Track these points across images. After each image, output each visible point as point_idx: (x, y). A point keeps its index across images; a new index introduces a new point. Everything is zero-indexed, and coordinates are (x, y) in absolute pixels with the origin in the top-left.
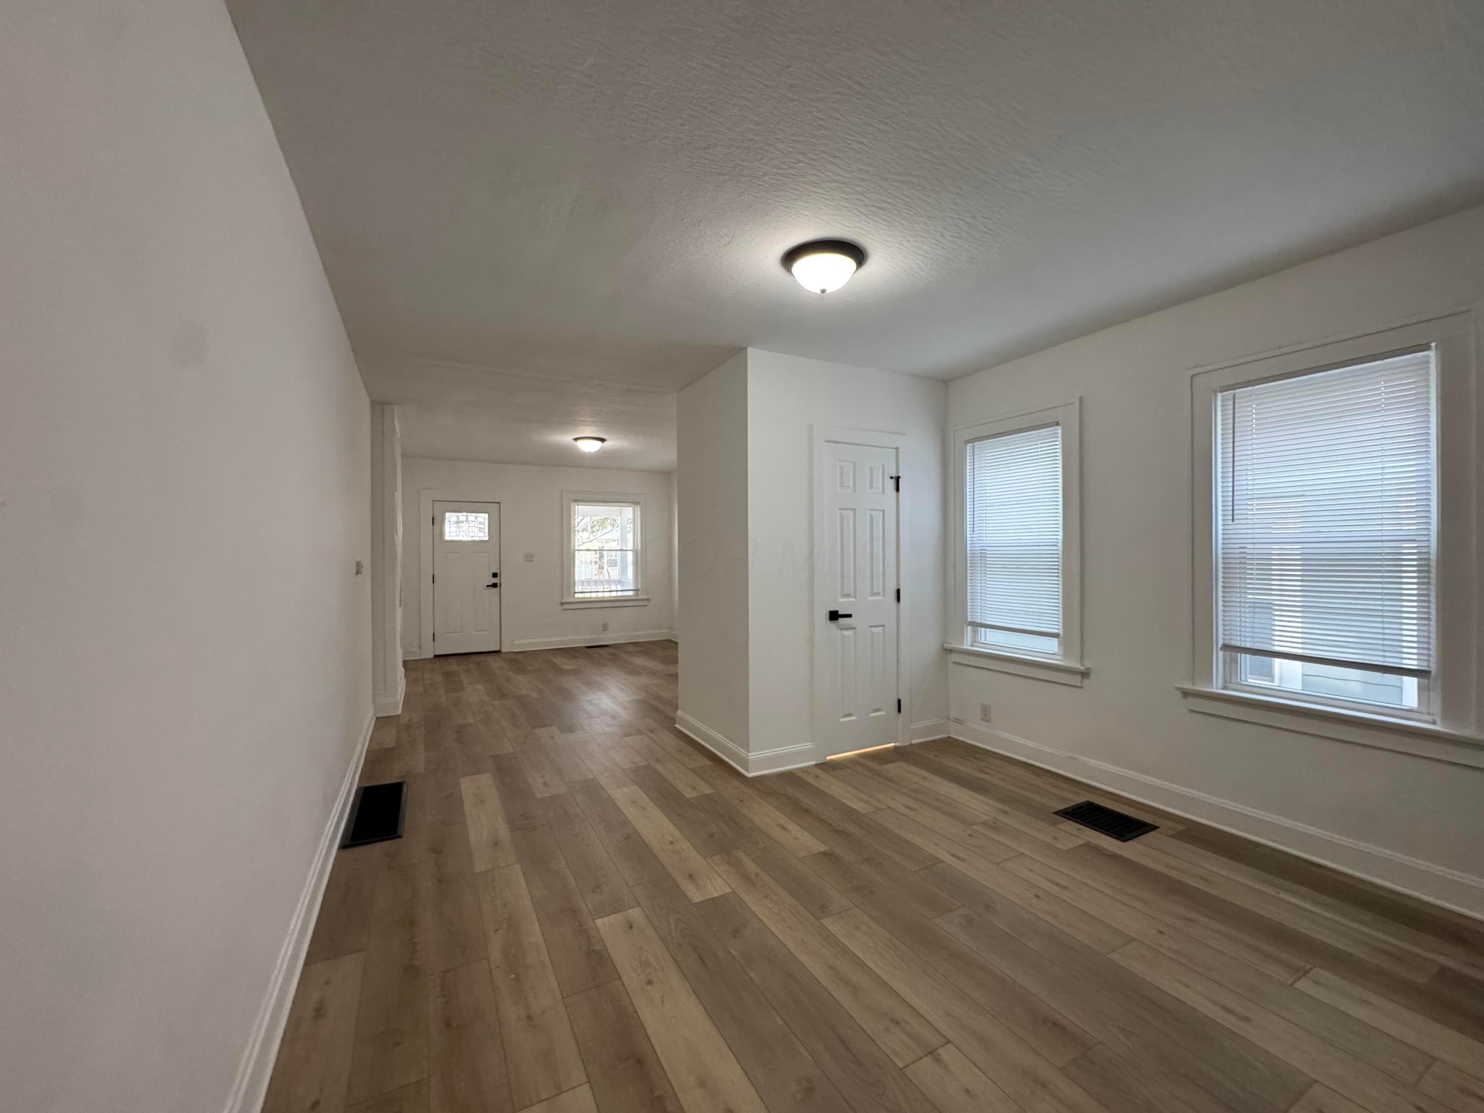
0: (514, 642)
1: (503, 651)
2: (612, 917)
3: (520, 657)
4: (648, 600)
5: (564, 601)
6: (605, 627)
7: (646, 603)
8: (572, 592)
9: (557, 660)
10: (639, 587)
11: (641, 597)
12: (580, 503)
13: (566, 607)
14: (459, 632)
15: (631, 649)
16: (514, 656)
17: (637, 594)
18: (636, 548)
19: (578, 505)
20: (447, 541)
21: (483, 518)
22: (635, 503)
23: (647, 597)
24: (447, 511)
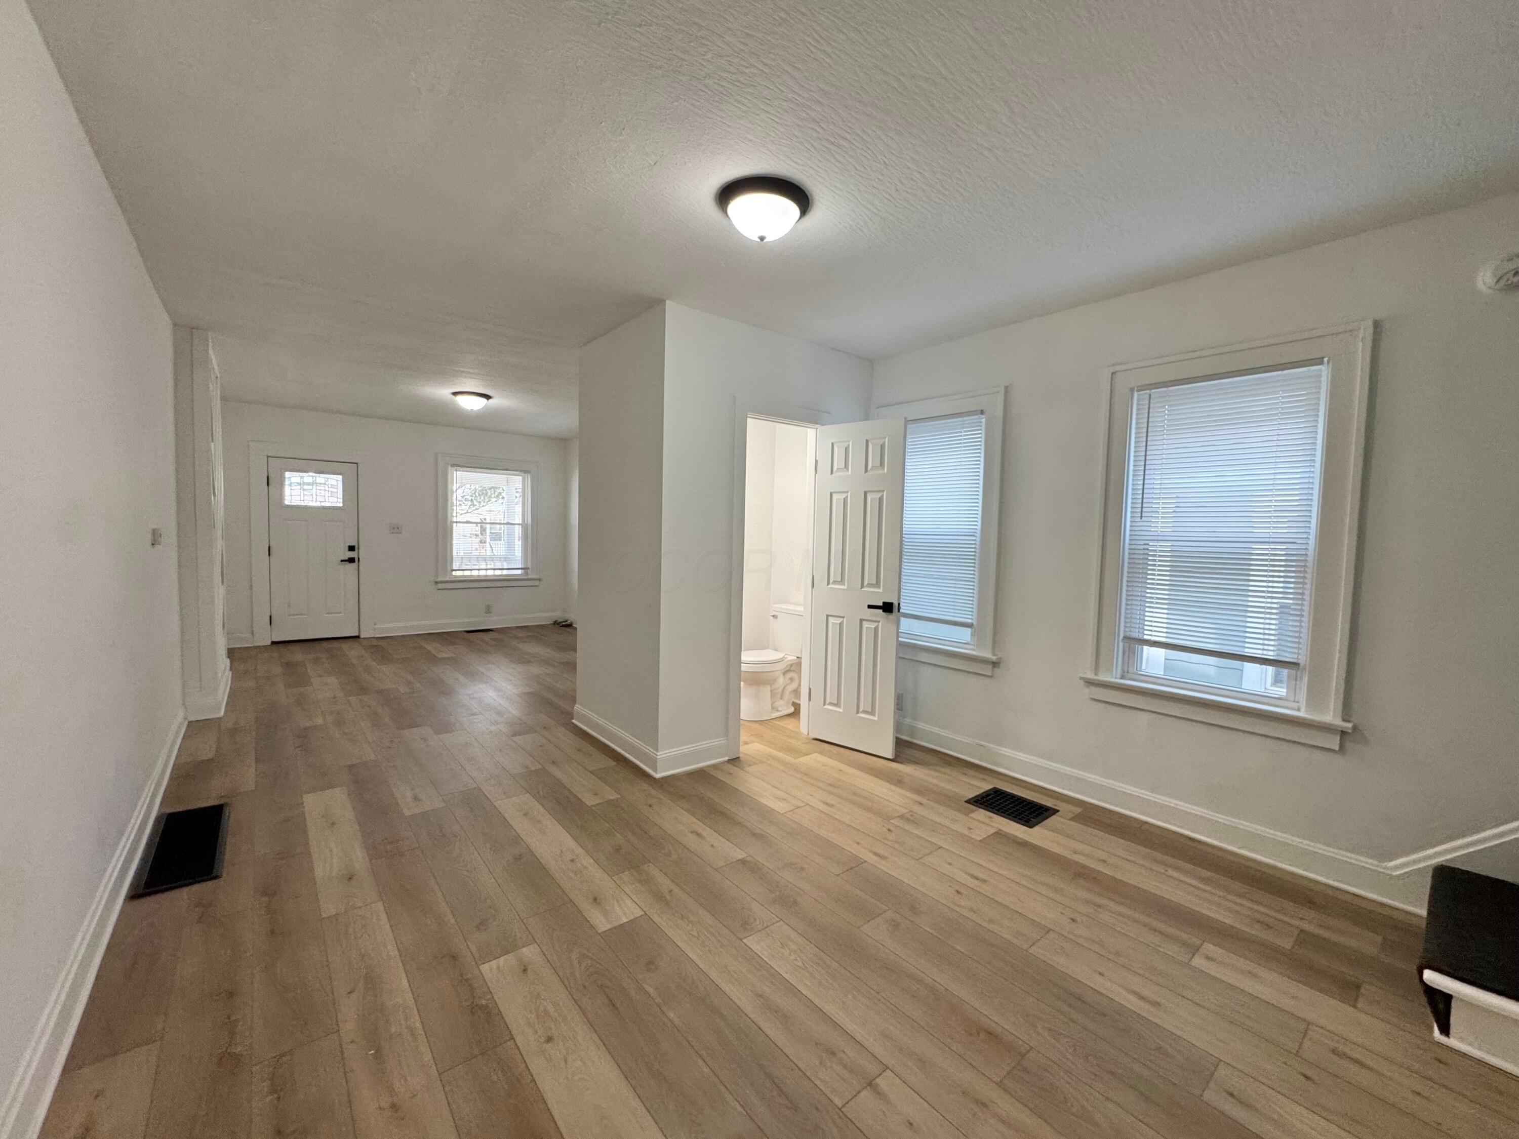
0: (376, 626)
1: (362, 637)
2: (502, 960)
3: (382, 643)
4: (539, 580)
5: (439, 579)
6: (488, 610)
7: (537, 583)
8: (449, 568)
9: (430, 647)
10: (529, 565)
11: (530, 577)
12: (459, 468)
13: (440, 586)
14: (304, 614)
15: (521, 634)
16: (375, 643)
17: (527, 574)
18: (526, 522)
19: (456, 471)
20: (288, 506)
21: (336, 481)
22: (526, 472)
23: (538, 577)
24: (287, 470)
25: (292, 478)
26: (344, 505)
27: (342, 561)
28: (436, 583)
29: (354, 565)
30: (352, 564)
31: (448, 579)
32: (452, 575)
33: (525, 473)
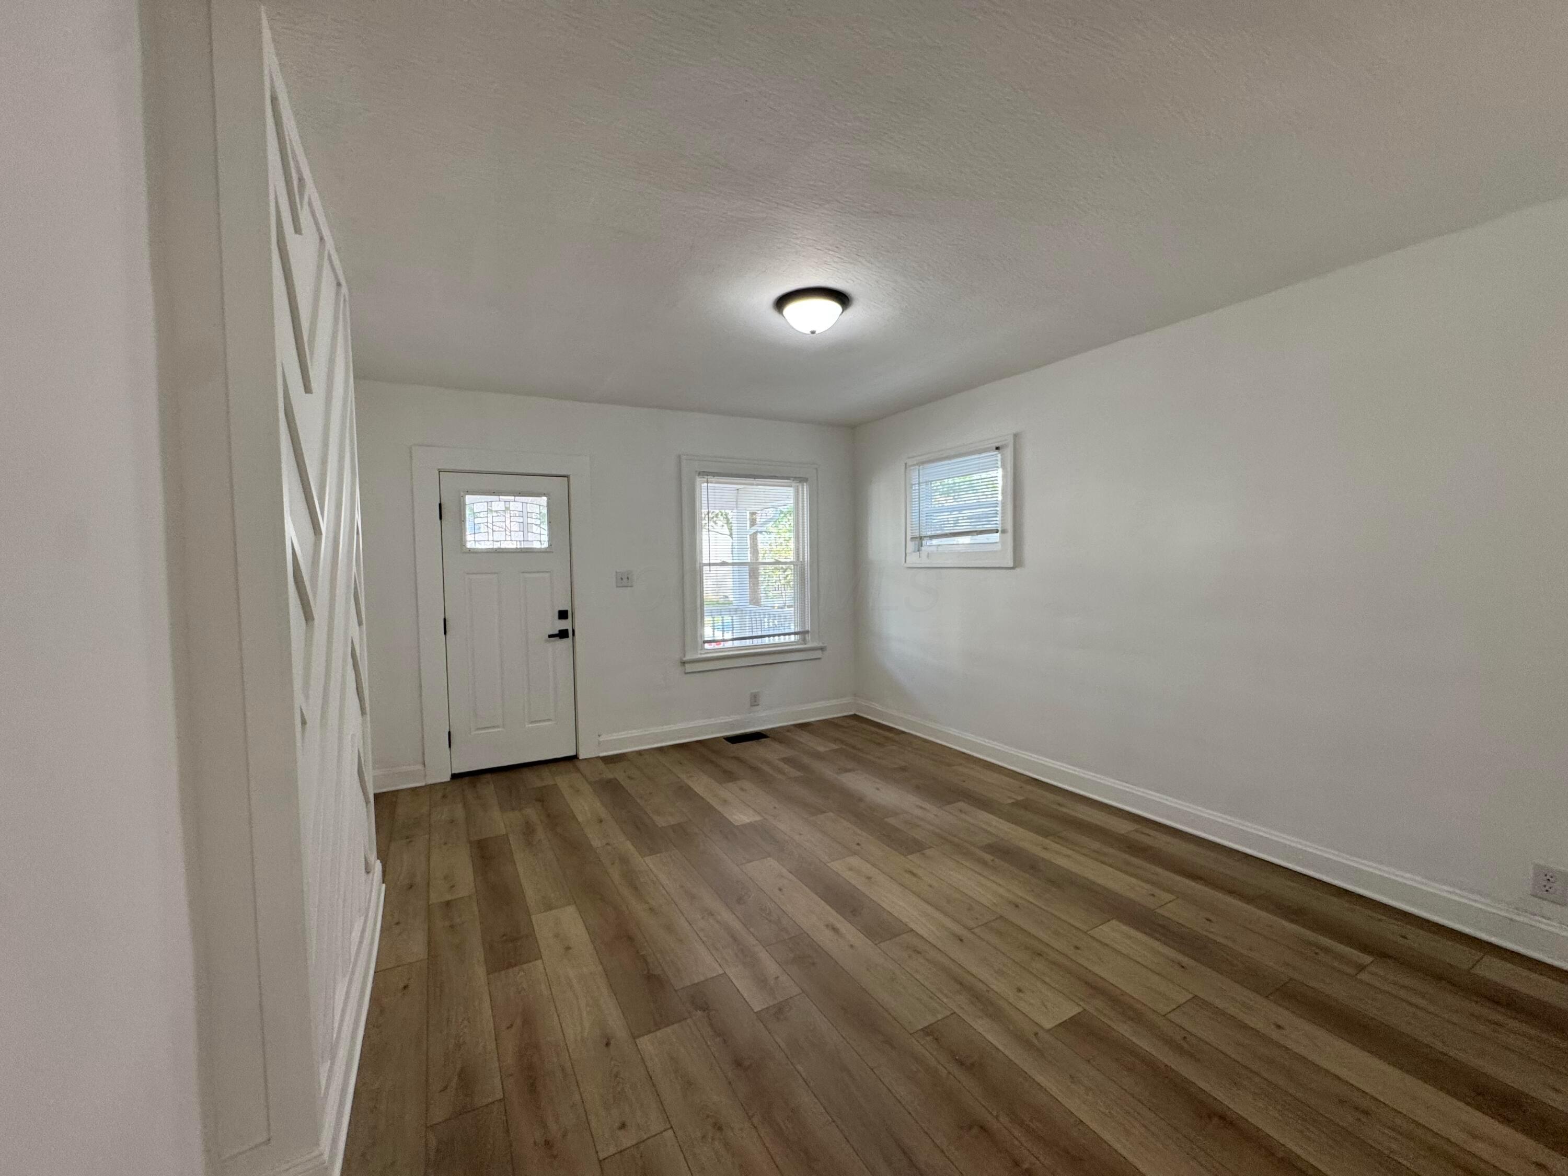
0: (601, 739)
1: (580, 758)
4: (822, 649)
5: (686, 658)
6: (755, 700)
7: (818, 654)
8: (700, 641)
10: (808, 627)
11: (809, 645)
12: (710, 478)
13: (689, 668)
14: (498, 727)
16: (608, 773)
17: (804, 641)
18: (801, 560)
19: (707, 482)
20: (472, 552)
21: (538, 506)
22: (802, 480)
23: (821, 645)
24: (468, 493)
25: (475, 504)
26: (550, 545)
27: (550, 636)
28: (683, 663)
29: (566, 643)
30: (565, 640)
31: (699, 656)
32: (703, 648)
33: (800, 482)
